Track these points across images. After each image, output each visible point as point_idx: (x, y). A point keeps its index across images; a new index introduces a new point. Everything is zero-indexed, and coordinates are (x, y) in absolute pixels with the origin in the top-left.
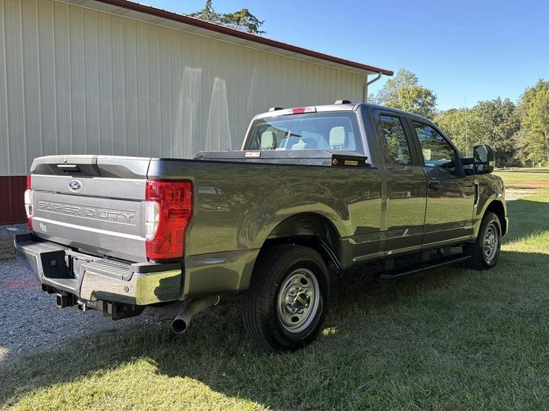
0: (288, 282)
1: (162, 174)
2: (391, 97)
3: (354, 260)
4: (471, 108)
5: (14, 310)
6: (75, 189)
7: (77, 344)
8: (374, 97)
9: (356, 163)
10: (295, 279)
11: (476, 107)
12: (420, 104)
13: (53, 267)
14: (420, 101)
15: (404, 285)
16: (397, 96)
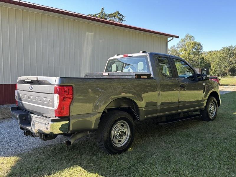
0: (116, 126)
1: (61, 83)
2: (183, 46)
3: (145, 117)
4: (219, 50)
5: (14, 137)
6: (31, 89)
7: (36, 150)
8: (175, 46)
9: (146, 77)
10: (118, 125)
11: (221, 50)
12: (196, 49)
13: (24, 120)
14: (196, 48)
15: (173, 127)
16: (185, 46)
